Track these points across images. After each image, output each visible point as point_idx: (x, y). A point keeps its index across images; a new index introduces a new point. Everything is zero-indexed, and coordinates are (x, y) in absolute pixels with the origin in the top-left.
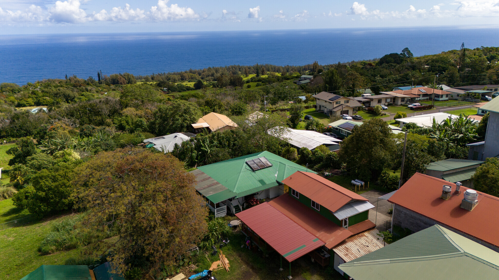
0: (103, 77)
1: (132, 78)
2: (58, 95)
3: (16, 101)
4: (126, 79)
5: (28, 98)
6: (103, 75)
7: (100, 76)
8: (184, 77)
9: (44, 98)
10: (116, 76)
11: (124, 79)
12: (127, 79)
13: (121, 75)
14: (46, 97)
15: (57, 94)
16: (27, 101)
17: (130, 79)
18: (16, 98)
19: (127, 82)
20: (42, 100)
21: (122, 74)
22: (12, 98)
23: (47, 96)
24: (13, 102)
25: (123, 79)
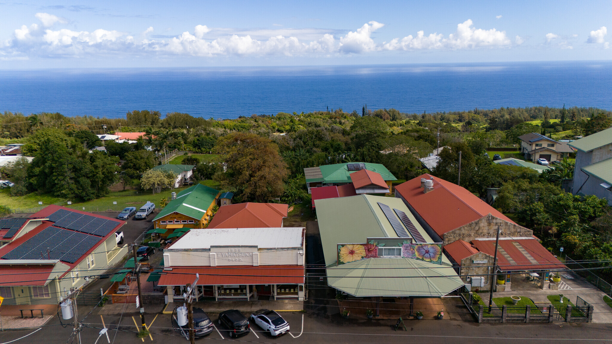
0: (367, 112)
1: (397, 114)
2: (311, 125)
3: (277, 127)
4: (390, 116)
5: (287, 125)
6: (367, 110)
7: (365, 110)
8: (463, 118)
9: (299, 126)
10: (381, 111)
11: (389, 116)
12: (392, 115)
13: (386, 111)
14: (300, 126)
15: (309, 124)
16: (285, 128)
17: (395, 116)
18: (277, 125)
19: (392, 119)
20: (297, 128)
21: (388, 110)
22: (274, 124)
23: (302, 125)
24: (274, 128)
25: (387, 115)
